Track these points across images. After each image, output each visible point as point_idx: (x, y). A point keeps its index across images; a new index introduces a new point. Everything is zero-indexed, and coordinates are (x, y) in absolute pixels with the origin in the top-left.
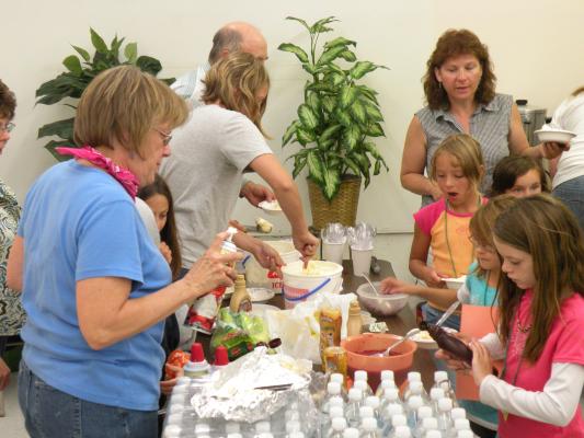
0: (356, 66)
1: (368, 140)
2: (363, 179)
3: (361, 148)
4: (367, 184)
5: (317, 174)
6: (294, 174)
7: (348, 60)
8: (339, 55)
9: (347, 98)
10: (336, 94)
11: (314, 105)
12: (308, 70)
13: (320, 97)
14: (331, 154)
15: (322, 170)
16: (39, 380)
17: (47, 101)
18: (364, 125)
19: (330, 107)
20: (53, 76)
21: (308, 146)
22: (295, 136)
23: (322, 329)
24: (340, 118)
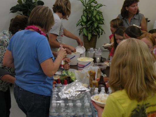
0: (97, 5)
1: (100, 25)
2: (98, 36)
3: (98, 27)
4: (99, 37)
5: (86, 34)
6: (80, 34)
7: (95, 3)
8: (93, 2)
9: (95, 13)
10: (92, 13)
11: (86, 15)
12: (84, 6)
13: (87, 13)
14: (90, 29)
15: (87, 33)
16: (21, 88)
17: (13, 12)
18: (99, 21)
19: (90, 16)
20: (15, 5)
21: (84, 26)
22: (80, 24)
23: (90, 76)
24: (93, 19)
